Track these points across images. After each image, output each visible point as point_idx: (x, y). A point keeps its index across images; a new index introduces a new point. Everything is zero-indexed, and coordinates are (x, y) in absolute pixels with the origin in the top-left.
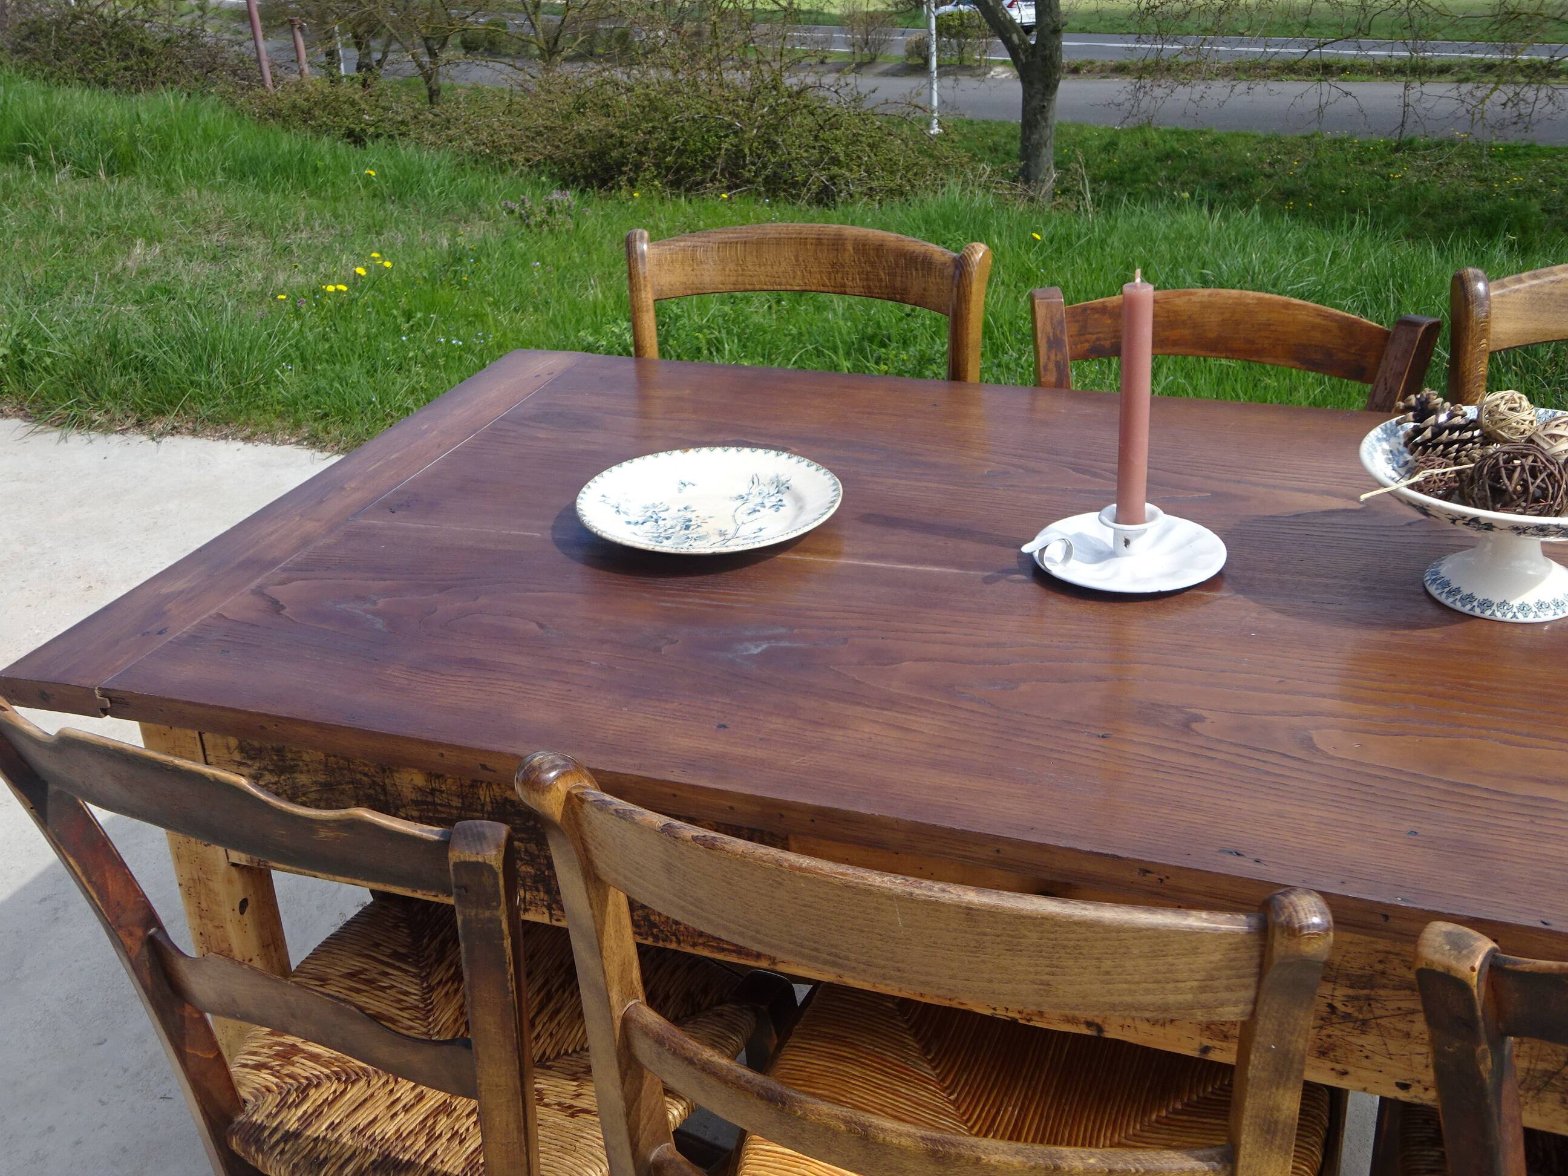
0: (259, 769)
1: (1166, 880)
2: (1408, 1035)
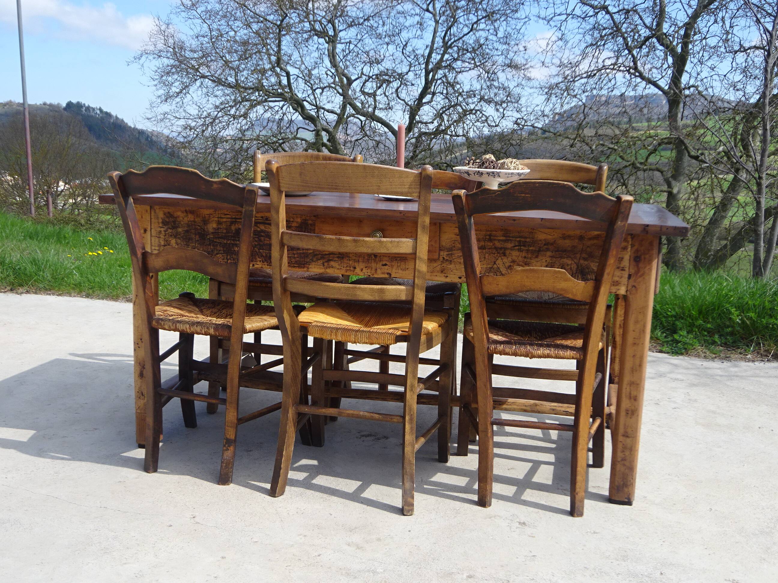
1: (405, 215)
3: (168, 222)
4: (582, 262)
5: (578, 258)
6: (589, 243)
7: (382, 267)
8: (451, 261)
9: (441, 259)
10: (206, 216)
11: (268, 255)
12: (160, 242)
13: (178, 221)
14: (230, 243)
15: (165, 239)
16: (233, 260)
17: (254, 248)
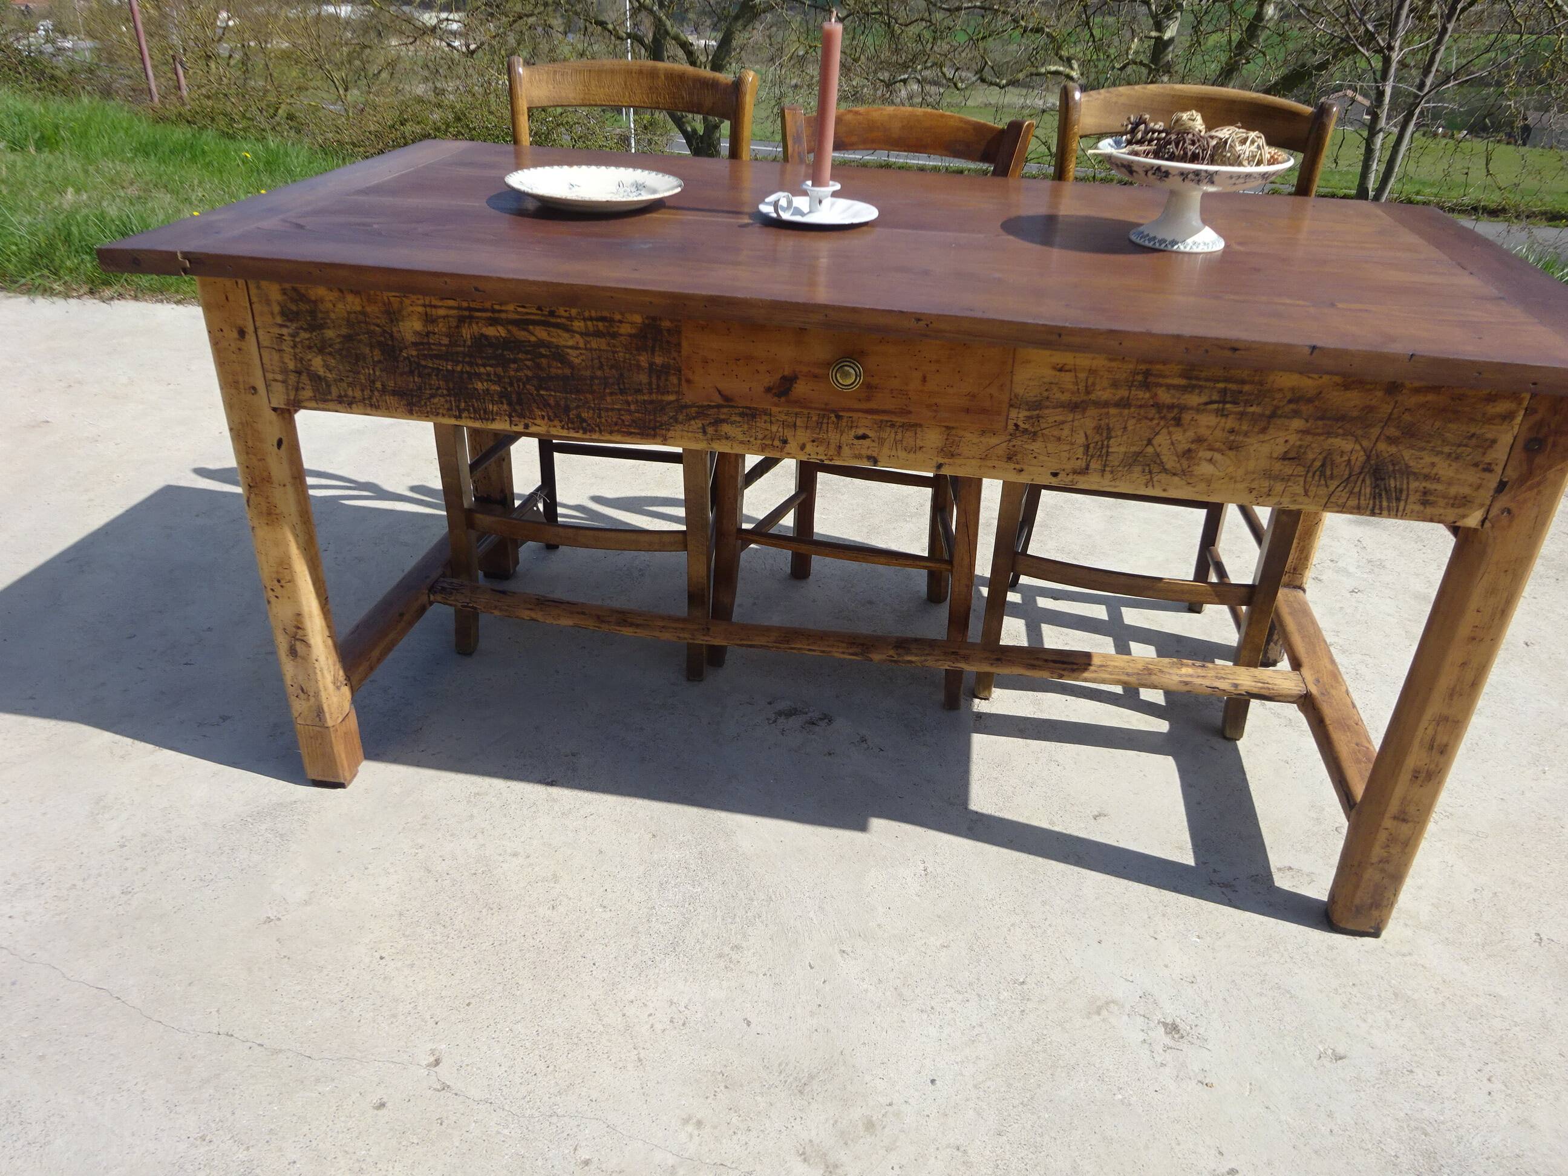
0: (296, 328)
1: (930, 325)
2: (1059, 439)
3: (297, 313)
4: (1382, 446)
5: (1374, 438)
6: (1413, 401)
7: (856, 442)
8: (1035, 434)
9: (1011, 427)
10: (392, 299)
11: (562, 403)
12: (283, 363)
13: (321, 312)
14: (462, 372)
15: (295, 355)
16: (475, 411)
17: (524, 386)
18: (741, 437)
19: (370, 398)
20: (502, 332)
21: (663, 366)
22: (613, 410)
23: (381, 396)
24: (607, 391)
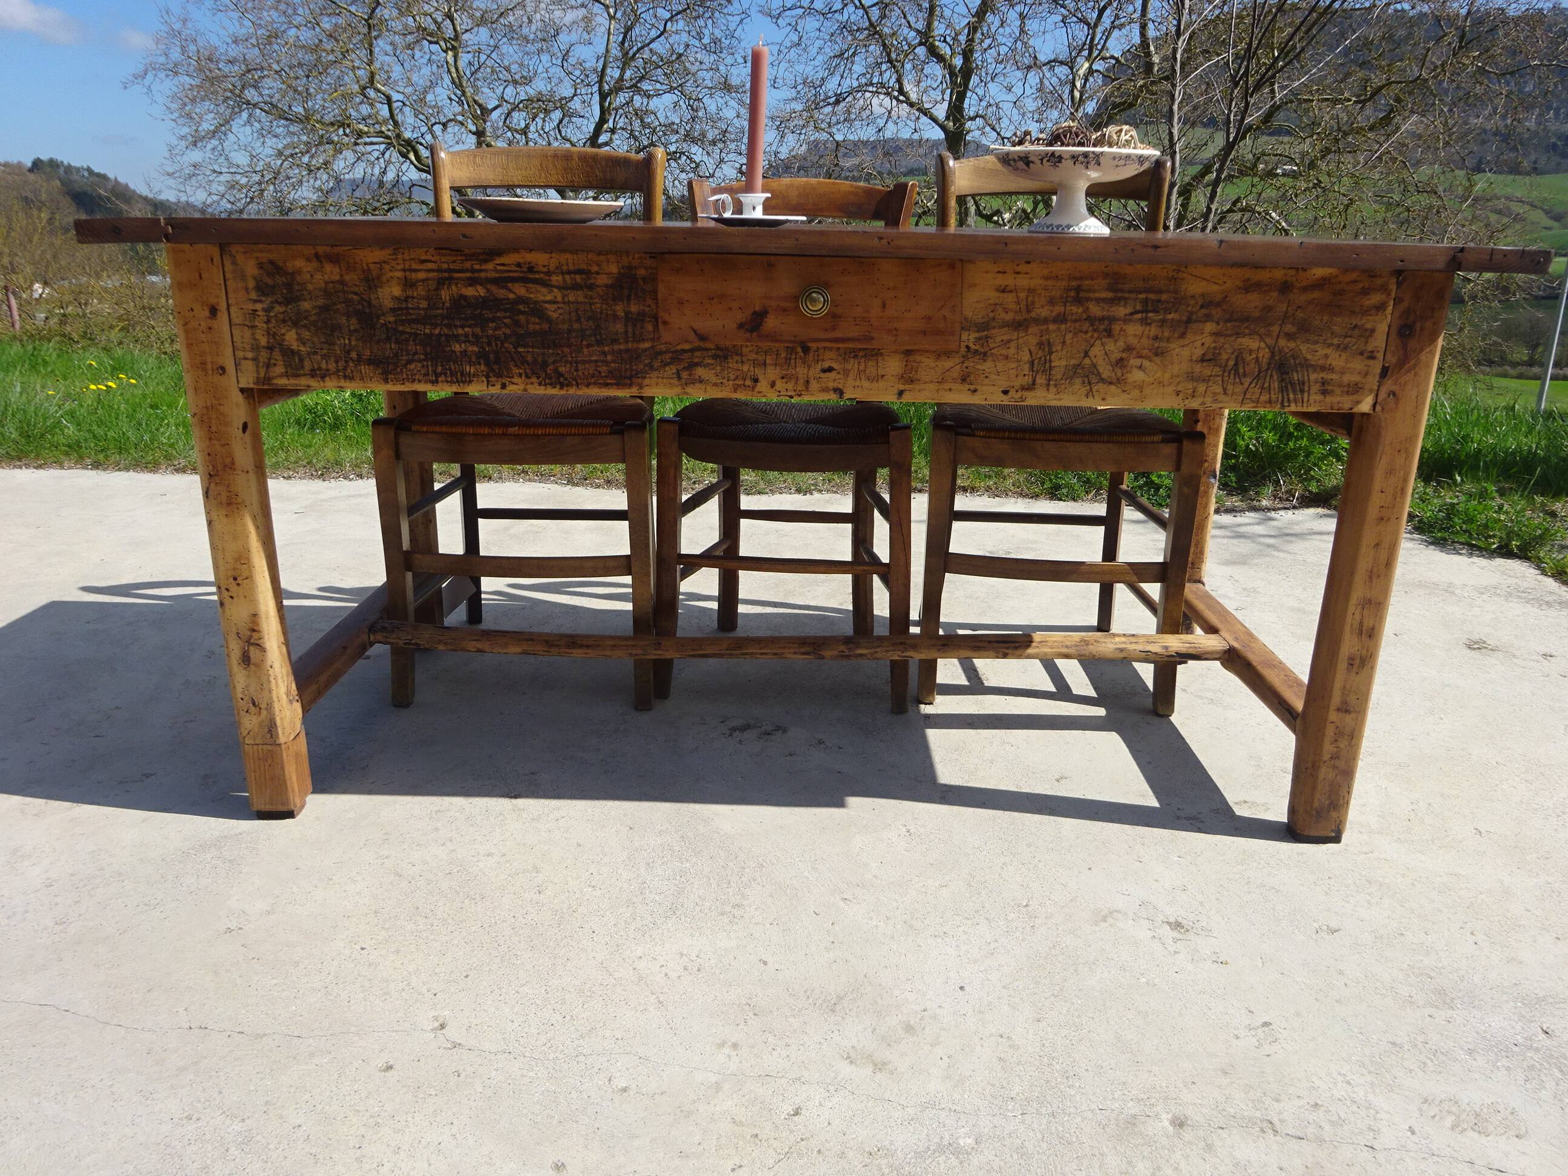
0: (271, 302)
2: (1007, 358)
3: (273, 287)
4: (1282, 342)
5: (1275, 335)
7: (822, 375)
8: (986, 354)
9: (963, 349)
10: (371, 266)
11: (540, 359)
12: (256, 339)
13: (298, 284)
14: (440, 334)
15: (268, 331)
16: (452, 375)
17: (502, 344)
18: (714, 379)
19: (345, 369)
20: (481, 291)
21: (638, 314)
22: (590, 361)
23: (356, 366)
24: (584, 343)
